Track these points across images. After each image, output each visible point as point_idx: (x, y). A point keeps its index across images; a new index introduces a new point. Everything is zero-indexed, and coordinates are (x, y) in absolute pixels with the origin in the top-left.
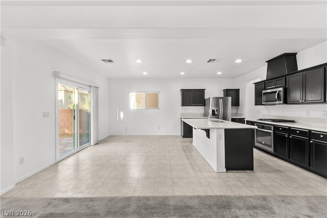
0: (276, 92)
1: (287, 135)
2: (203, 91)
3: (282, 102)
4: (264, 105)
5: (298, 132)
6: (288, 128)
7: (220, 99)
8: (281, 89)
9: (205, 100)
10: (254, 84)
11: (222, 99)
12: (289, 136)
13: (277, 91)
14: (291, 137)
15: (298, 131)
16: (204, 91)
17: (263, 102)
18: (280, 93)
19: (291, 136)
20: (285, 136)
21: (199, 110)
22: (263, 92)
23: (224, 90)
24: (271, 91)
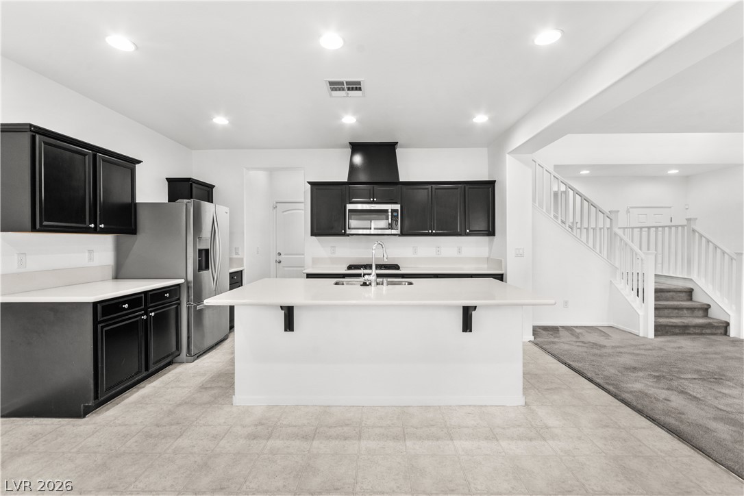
0: (386, 211)
2: (129, 168)
3: (398, 232)
8: (398, 207)
13: (389, 210)
18: (396, 214)
22: (349, 207)
23: (171, 181)
24: (373, 208)
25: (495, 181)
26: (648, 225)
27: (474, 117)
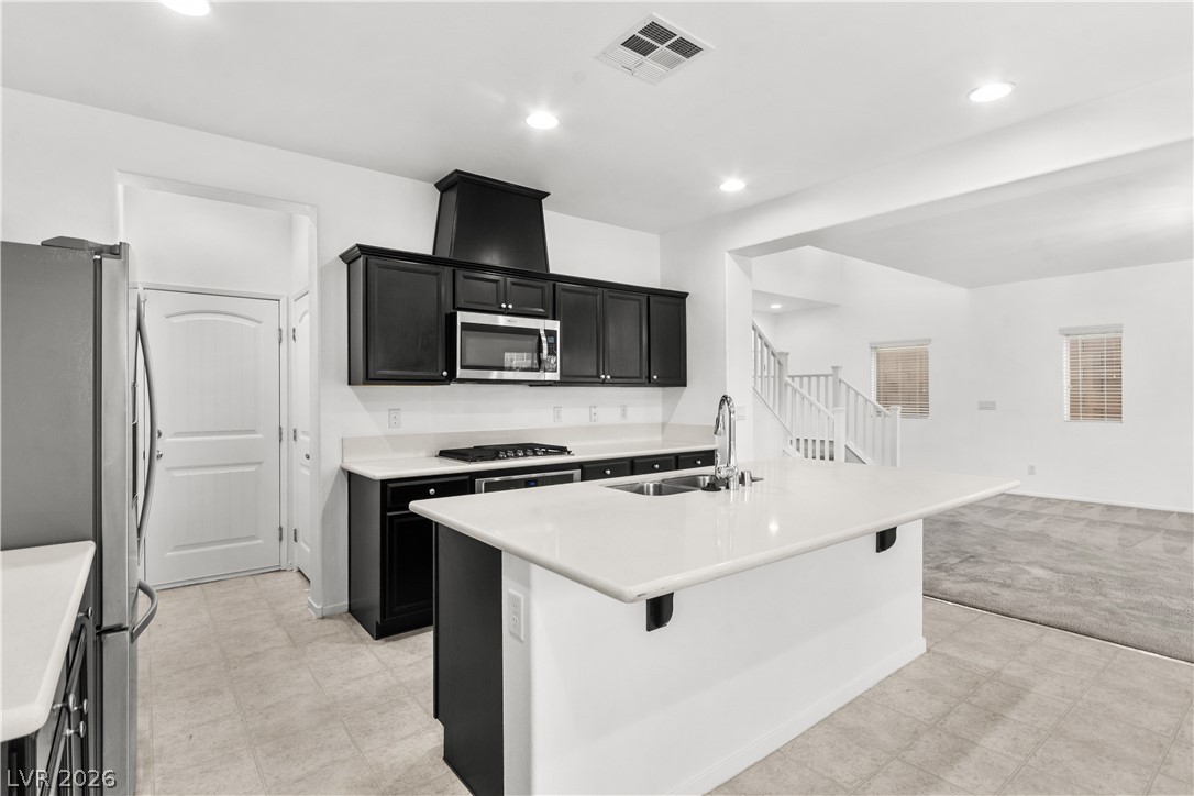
3: (557, 376)
8: (555, 325)
13: (537, 330)
17: (462, 367)
18: (550, 340)
22: (463, 317)
25: (687, 294)
26: (825, 373)
27: (722, 183)
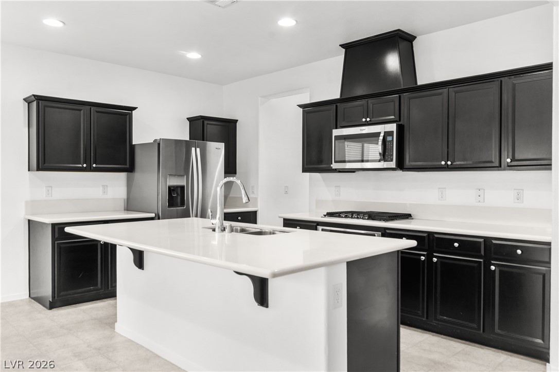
0: (378, 134)
1: (423, 255)
2: (126, 114)
3: (393, 164)
4: (336, 171)
5: (456, 245)
6: (425, 235)
7: (193, 149)
8: (392, 127)
9: (133, 148)
10: (300, 106)
11: (198, 150)
12: (429, 257)
13: (380, 133)
14: (435, 260)
15: (456, 241)
16: (131, 116)
17: (335, 162)
18: (389, 138)
19: (436, 257)
20: (420, 259)
21: (105, 187)
22: (336, 132)
23: (192, 120)
24: (364, 132)
